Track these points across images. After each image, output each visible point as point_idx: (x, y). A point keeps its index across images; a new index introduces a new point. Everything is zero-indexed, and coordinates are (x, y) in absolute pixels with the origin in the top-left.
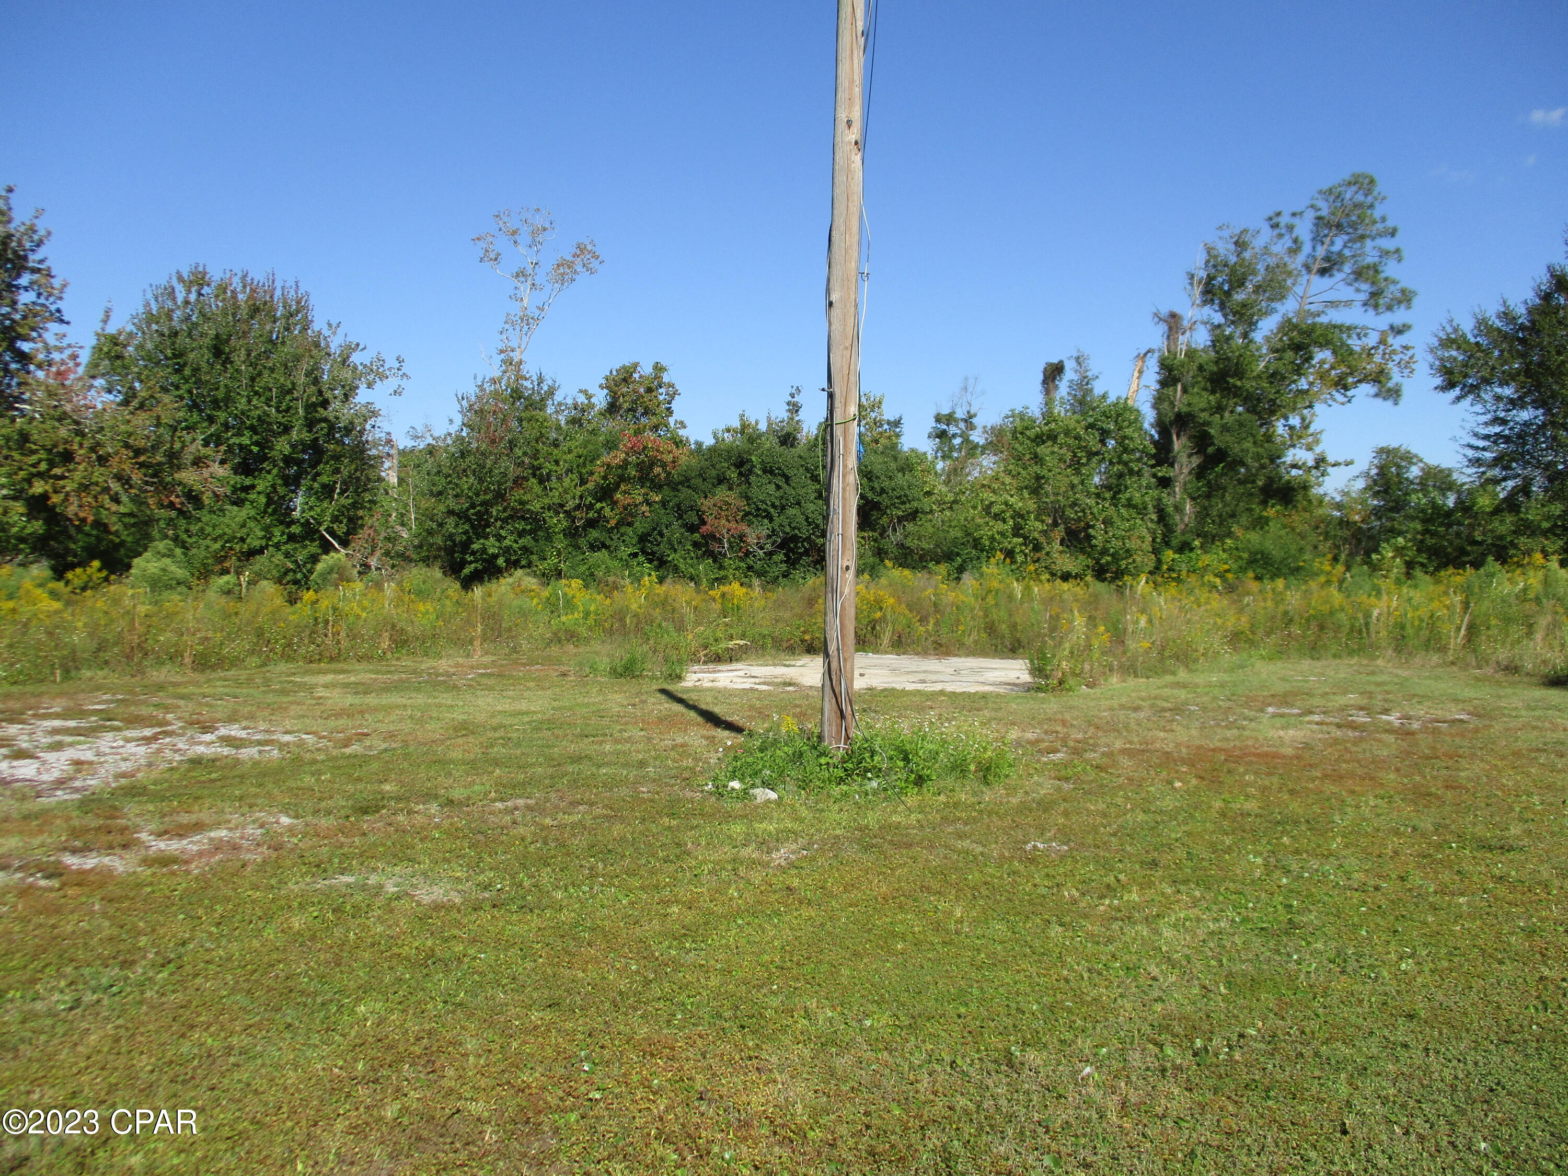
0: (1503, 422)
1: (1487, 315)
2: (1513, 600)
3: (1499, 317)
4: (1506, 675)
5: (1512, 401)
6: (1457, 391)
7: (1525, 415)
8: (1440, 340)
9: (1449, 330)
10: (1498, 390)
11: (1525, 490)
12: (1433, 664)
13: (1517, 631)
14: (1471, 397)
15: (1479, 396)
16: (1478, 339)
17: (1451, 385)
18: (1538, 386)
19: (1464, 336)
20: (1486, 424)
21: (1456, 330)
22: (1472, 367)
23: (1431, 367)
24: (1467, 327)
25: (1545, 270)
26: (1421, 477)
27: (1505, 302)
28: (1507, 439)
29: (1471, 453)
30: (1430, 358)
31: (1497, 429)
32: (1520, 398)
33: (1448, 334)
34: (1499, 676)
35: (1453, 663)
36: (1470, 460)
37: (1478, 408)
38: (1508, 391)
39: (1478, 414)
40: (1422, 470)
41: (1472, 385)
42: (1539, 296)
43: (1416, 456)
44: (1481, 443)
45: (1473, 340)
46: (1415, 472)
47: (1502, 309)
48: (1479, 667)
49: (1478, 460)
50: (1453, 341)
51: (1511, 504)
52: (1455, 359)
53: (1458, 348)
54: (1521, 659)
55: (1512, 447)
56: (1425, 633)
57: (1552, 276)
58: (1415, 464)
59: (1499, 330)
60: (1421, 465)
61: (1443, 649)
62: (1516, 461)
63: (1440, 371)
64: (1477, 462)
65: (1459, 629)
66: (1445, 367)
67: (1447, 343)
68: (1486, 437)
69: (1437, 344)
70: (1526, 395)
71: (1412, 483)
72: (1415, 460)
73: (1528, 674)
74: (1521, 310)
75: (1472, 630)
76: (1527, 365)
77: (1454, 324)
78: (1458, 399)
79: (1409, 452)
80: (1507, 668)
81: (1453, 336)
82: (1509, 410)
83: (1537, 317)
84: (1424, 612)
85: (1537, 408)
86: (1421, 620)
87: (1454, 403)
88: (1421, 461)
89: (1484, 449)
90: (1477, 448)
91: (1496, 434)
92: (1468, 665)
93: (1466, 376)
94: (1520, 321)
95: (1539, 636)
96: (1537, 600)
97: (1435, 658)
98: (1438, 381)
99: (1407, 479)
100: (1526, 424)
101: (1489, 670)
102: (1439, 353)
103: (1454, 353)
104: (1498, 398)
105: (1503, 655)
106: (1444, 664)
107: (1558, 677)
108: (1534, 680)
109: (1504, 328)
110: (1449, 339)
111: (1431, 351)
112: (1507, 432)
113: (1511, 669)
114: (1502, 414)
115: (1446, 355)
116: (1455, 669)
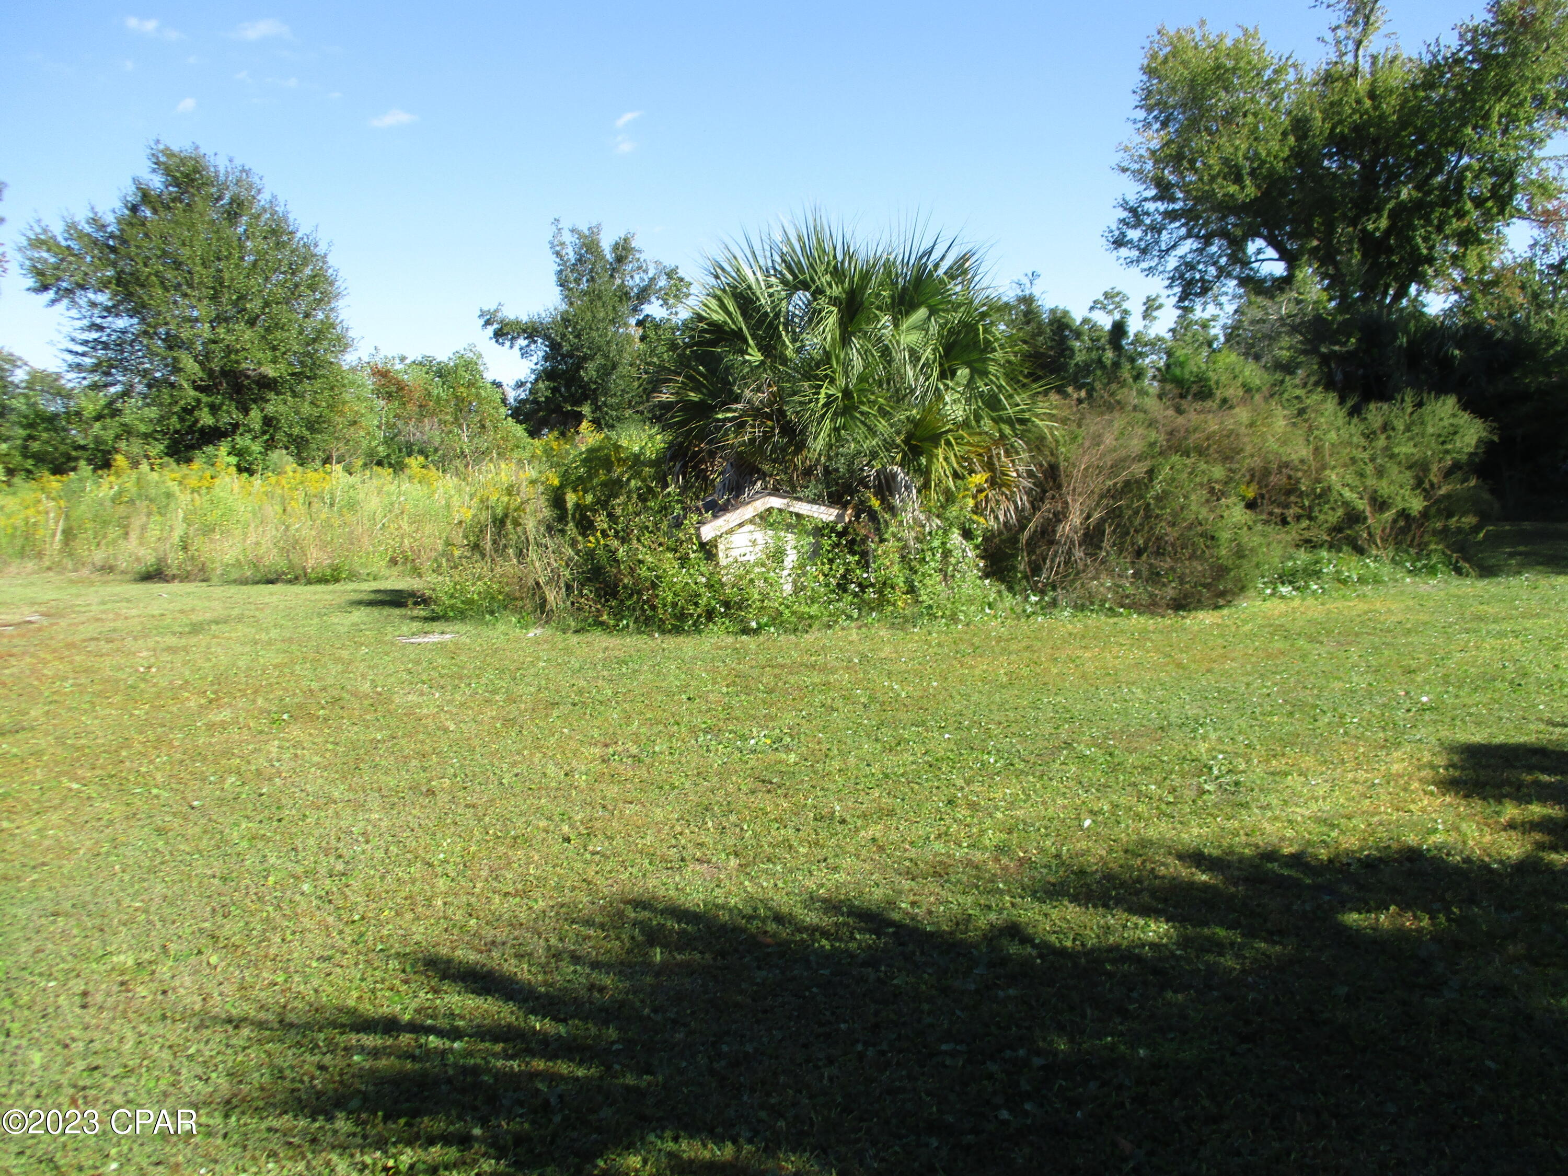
0: (100, 328)
1: (76, 219)
2: (108, 504)
3: (88, 223)
4: (102, 575)
5: (108, 309)
6: (51, 294)
7: (122, 323)
8: (29, 239)
9: (38, 230)
10: (91, 296)
11: (126, 393)
12: (28, 570)
13: (113, 532)
14: (65, 302)
15: (73, 301)
16: (69, 243)
17: (45, 288)
18: (129, 295)
19: (54, 238)
20: (82, 329)
21: (45, 231)
22: (64, 271)
23: (21, 266)
24: (58, 230)
25: (130, 182)
26: (27, 381)
27: (93, 208)
28: (106, 346)
29: (70, 358)
30: (19, 257)
31: (94, 335)
32: (114, 306)
33: (36, 234)
34: (96, 577)
35: (49, 569)
36: (70, 366)
37: (74, 313)
38: (103, 298)
39: (73, 318)
40: (29, 373)
41: (67, 289)
42: (126, 207)
43: (20, 359)
44: (81, 349)
45: (64, 243)
46: (20, 376)
47: (91, 215)
48: (76, 570)
49: (79, 365)
50: (43, 242)
51: (111, 410)
52: (46, 261)
53: (49, 250)
54: (116, 559)
55: (111, 354)
56: (19, 542)
57: (138, 188)
58: (20, 367)
59: (88, 235)
60: (27, 368)
61: (40, 555)
62: (116, 368)
63: (32, 272)
64: (78, 367)
65: (54, 535)
66: (35, 267)
67: (37, 243)
68: (85, 343)
69: (25, 243)
70: (120, 303)
71: (17, 387)
72: (19, 363)
73: (123, 572)
74: (110, 219)
75: (68, 534)
76: (118, 273)
77: (43, 224)
78: (54, 302)
79: (12, 355)
80: (103, 568)
81: (43, 237)
82: (104, 317)
83: (125, 227)
84: (19, 521)
85: (131, 317)
86: (15, 528)
87: (48, 306)
88: (26, 364)
89: (83, 354)
90: (77, 353)
91: (95, 340)
92: (65, 569)
93: (59, 279)
94: (109, 229)
95: (133, 536)
96: (132, 501)
97: (30, 565)
98: (31, 282)
99: (12, 383)
100: (124, 332)
101: (85, 572)
102: (28, 253)
103: (45, 255)
104: (93, 304)
105: (99, 556)
106: (40, 571)
107: (148, 572)
108: (128, 577)
109: (94, 235)
110: (38, 240)
111: (20, 249)
112: (104, 339)
113: (107, 569)
114: (99, 321)
115: (37, 255)
116: (51, 574)
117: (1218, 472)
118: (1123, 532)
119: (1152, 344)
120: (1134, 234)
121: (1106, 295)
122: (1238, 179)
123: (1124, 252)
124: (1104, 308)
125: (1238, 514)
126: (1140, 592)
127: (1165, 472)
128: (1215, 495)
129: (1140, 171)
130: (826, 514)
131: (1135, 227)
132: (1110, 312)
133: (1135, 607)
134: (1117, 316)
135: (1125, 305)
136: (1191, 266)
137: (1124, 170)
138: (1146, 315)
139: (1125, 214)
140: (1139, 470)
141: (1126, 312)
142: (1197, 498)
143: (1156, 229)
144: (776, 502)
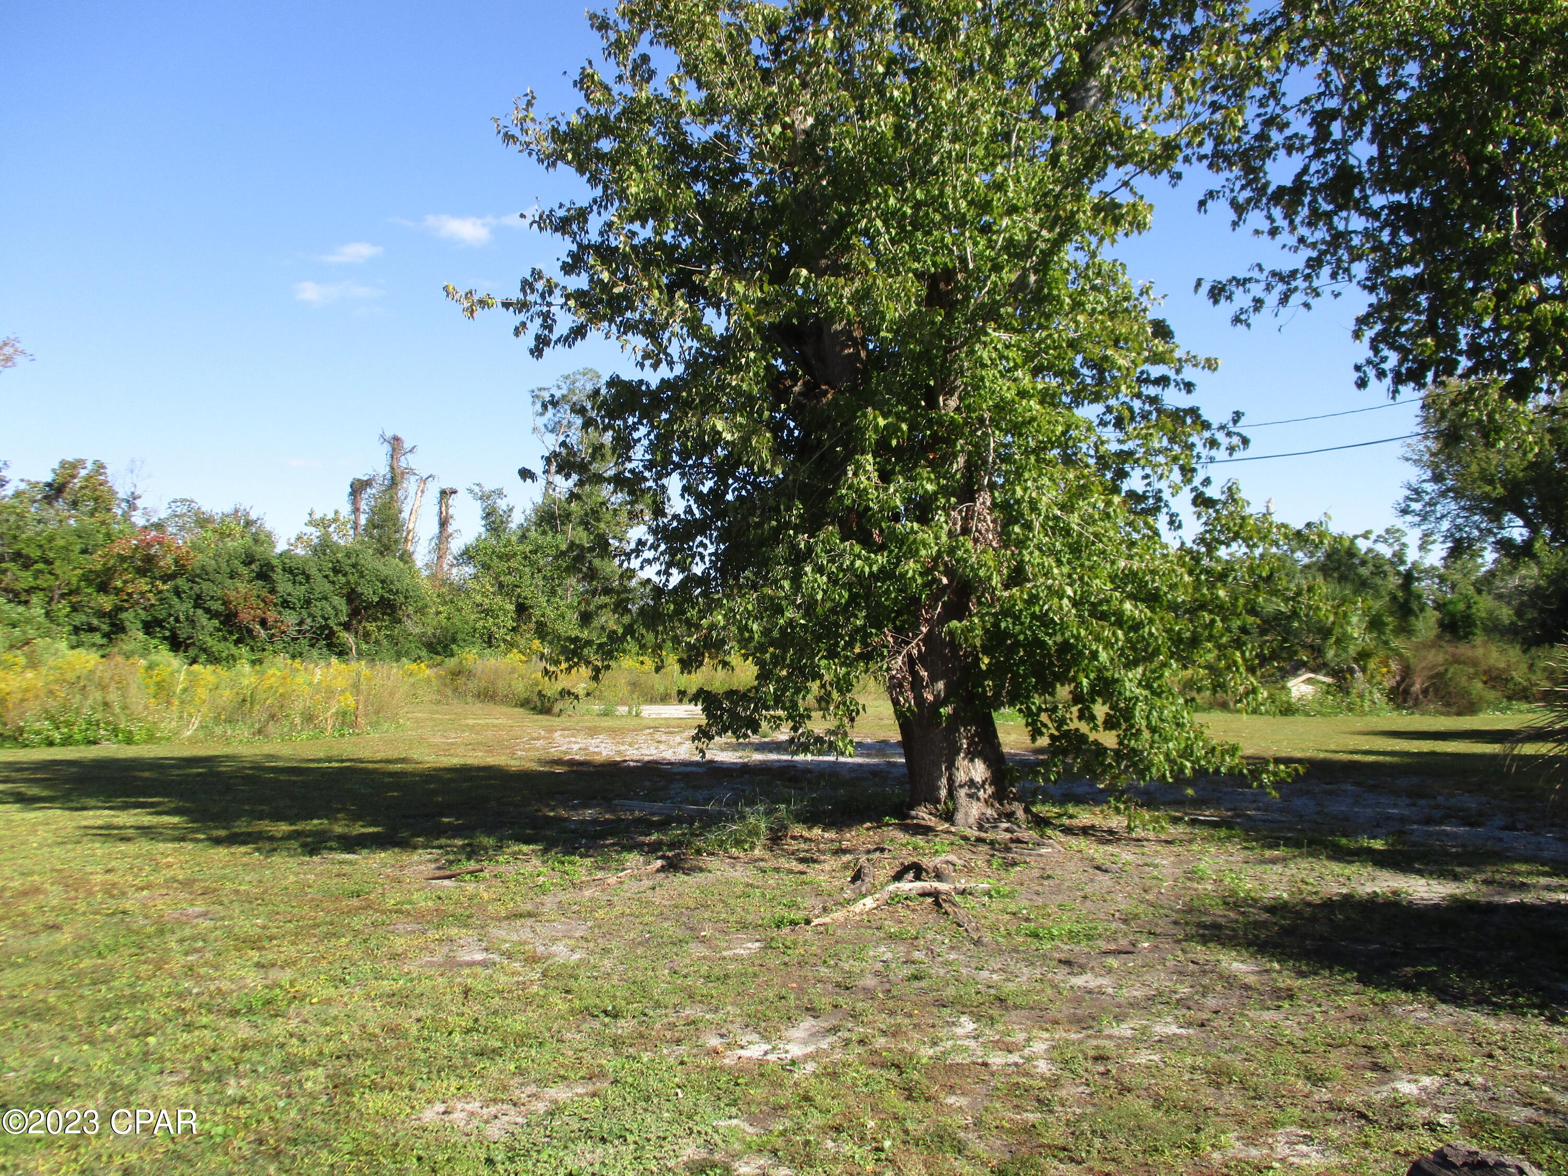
117: (1471, 670)
118: (1436, 691)
119: (1426, 571)
120: (1416, 506)
121: (1388, 531)
122: (1491, 482)
123: (1409, 518)
124: (1385, 541)
125: (1480, 685)
126: (1444, 709)
127: (1452, 670)
128: (1470, 678)
129: (1420, 461)
130: (1329, 680)
131: (1416, 501)
132: (1391, 545)
133: (1442, 714)
134: (1397, 548)
135: (1403, 540)
136: (1459, 528)
137: (1407, 459)
138: (1422, 548)
139: (1408, 493)
140: (1441, 669)
141: (1404, 545)
142: (1464, 679)
143: (1432, 503)
144: (1312, 675)
